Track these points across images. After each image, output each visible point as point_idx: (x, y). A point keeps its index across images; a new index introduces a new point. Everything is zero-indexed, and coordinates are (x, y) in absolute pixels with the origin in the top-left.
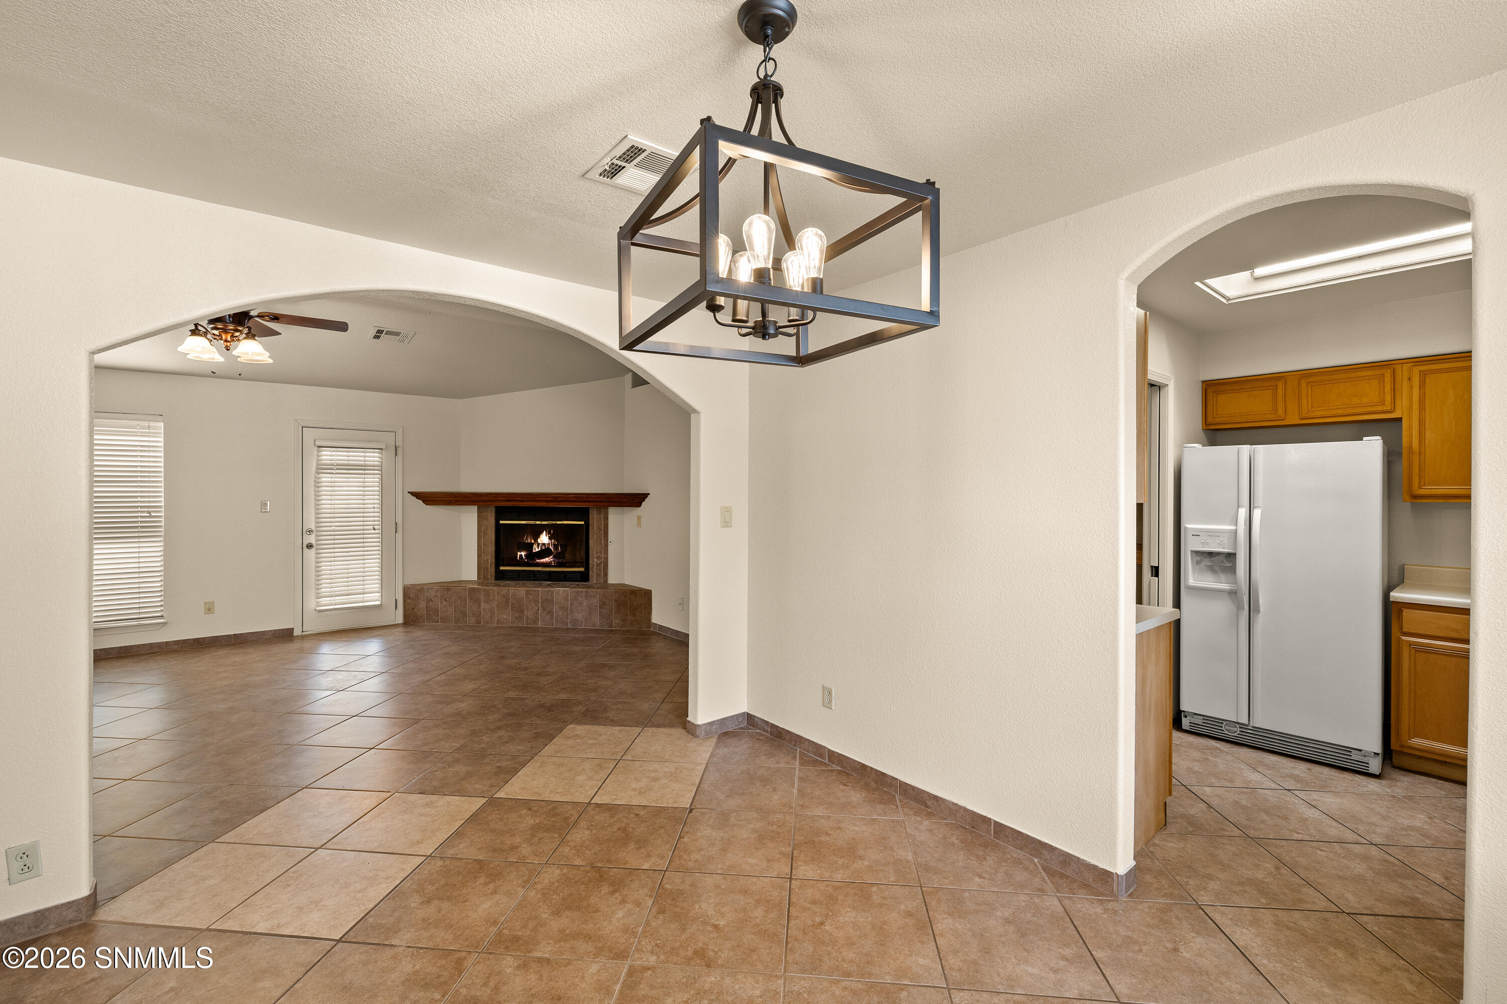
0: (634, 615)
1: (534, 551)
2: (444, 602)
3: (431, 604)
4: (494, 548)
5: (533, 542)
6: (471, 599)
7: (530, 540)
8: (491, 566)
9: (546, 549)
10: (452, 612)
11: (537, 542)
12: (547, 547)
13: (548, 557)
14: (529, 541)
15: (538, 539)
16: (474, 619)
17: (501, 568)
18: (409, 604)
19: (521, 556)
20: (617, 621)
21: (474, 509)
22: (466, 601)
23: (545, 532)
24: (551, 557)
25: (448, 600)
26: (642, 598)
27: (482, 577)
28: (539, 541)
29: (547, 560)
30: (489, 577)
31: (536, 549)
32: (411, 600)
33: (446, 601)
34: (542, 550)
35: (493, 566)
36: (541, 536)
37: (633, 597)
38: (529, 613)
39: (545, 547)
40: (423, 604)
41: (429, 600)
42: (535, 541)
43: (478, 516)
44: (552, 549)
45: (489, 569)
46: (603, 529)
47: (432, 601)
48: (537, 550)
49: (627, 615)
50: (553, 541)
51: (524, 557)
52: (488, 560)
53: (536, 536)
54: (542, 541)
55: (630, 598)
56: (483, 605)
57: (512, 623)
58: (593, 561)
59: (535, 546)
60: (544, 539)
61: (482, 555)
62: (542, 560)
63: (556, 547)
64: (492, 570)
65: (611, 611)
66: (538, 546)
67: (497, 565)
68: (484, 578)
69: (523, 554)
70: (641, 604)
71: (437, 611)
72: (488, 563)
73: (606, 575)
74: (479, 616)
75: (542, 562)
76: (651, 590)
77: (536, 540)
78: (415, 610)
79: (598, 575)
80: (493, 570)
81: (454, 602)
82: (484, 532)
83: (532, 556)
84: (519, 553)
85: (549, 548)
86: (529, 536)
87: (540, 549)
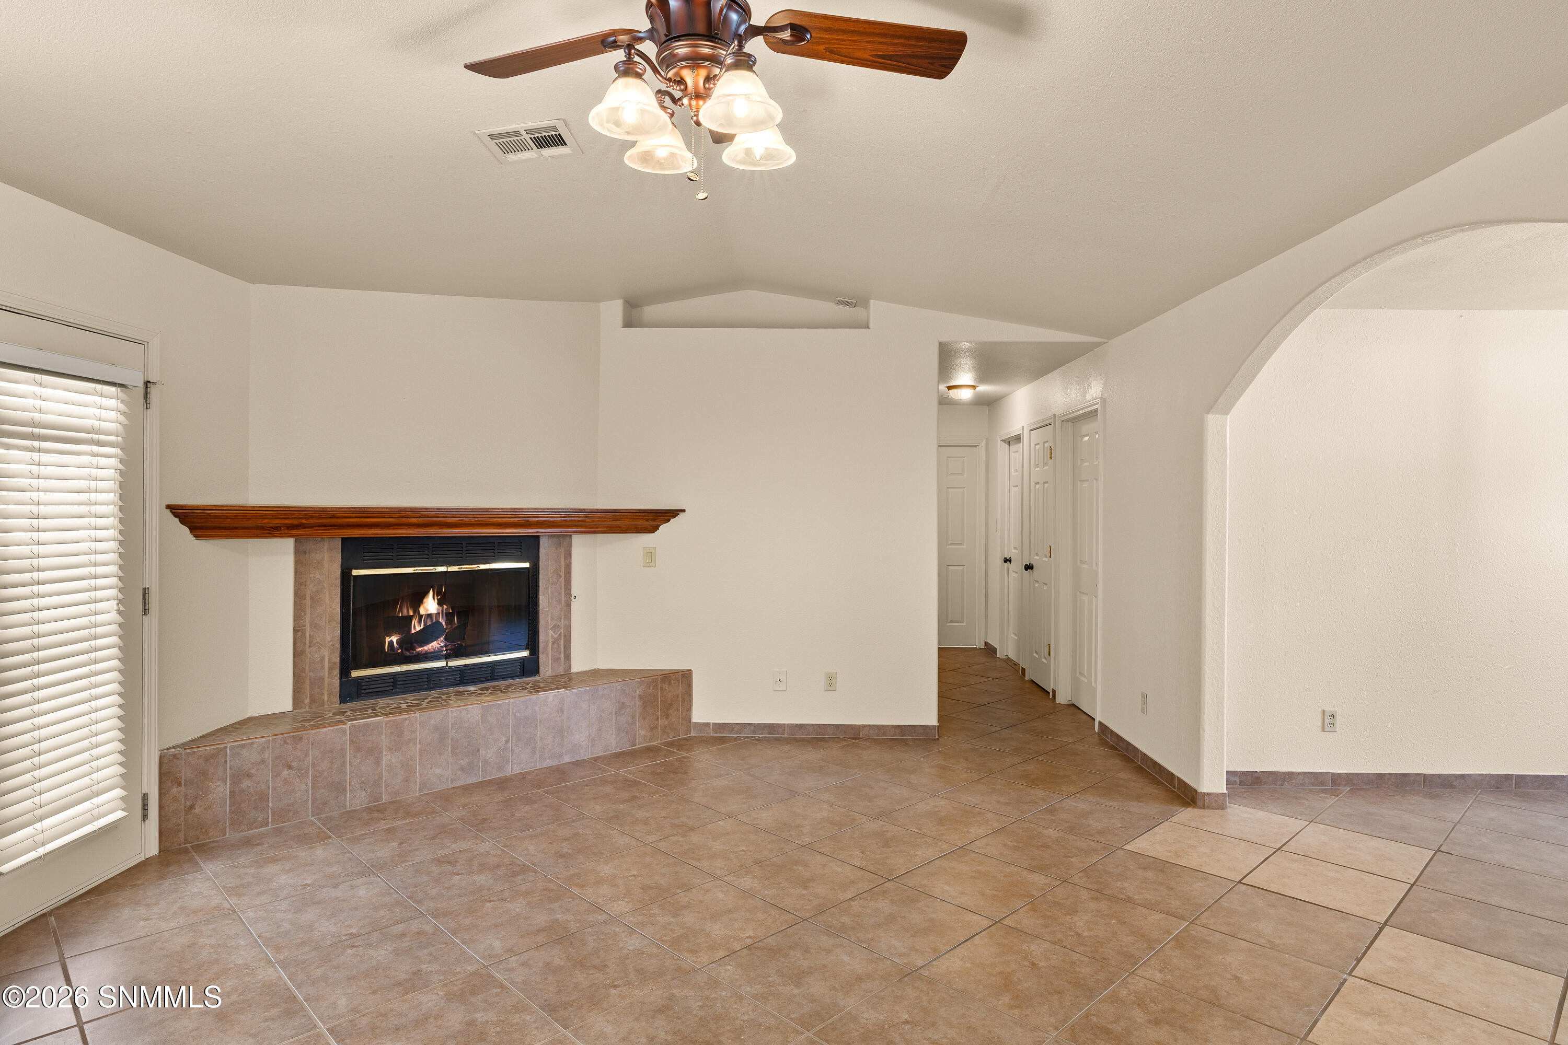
0: (667, 716)
1: (413, 631)
2: (285, 772)
3: (245, 784)
4: (338, 632)
5: (411, 613)
6: (358, 749)
7: (407, 611)
8: (329, 673)
9: (433, 624)
10: (307, 791)
11: (419, 612)
12: (434, 620)
13: (436, 639)
14: (405, 613)
15: (419, 606)
16: (364, 794)
17: (355, 674)
18: (175, 799)
19: (391, 643)
20: (643, 733)
21: (288, 544)
22: (344, 756)
23: (431, 593)
24: (442, 639)
25: (294, 764)
26: (679, 685)
27: (307, 701)
28: (422, 611)
29: (434, 645)
30: (326, 698)
31: (416, 627)
32: (183, 788)
33: (290, 767)
34: (426, 627)
35: (337, 672)
36: (425, 600)
37: (666, 686)
38: (488, 753)
39: (432, 620)
40: (220, 790)
41: (239, 776)
42: (414, 612)
43: (297, 563)
44: (444, 623)
45: (326, 680)
46: (563, 576)
47: (249, 776)
48: (418, 629)
49: (657, 719)
50: (445, 607)
51: (395, 644)
52: (323, 659)
53: (418, 600)
54: (426, 610)
55: (662, 689)
56: (387, 758)
57: (452, 781)
58: (546, 636)
59: (415, 622)
60: (430, 605)
61: (308, 650)
62: (426, 648)
63: (449, 616)
64: (333, 681)
65: (633, 717)
66: (420, 622)
67: (345, 671)
68: (313, 701)
69: (394, 639)
70: (678, 696)
71: (264, 797)
72: (323, 667)
73: (568, 657)
74: (377, 784)
75: (426, 651)
76: (690, 670)
77: (416, 610)
78: (197, 810)
79: (556, 660)
80: (336, 681)
81: (314, 765)
82: (312, 598)
83: (409, 642)
84: (388, 639)
85: (438, 622)
86: (405, 603)
87: (422, 627)
